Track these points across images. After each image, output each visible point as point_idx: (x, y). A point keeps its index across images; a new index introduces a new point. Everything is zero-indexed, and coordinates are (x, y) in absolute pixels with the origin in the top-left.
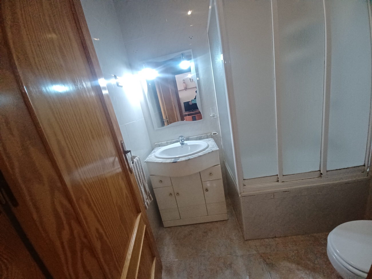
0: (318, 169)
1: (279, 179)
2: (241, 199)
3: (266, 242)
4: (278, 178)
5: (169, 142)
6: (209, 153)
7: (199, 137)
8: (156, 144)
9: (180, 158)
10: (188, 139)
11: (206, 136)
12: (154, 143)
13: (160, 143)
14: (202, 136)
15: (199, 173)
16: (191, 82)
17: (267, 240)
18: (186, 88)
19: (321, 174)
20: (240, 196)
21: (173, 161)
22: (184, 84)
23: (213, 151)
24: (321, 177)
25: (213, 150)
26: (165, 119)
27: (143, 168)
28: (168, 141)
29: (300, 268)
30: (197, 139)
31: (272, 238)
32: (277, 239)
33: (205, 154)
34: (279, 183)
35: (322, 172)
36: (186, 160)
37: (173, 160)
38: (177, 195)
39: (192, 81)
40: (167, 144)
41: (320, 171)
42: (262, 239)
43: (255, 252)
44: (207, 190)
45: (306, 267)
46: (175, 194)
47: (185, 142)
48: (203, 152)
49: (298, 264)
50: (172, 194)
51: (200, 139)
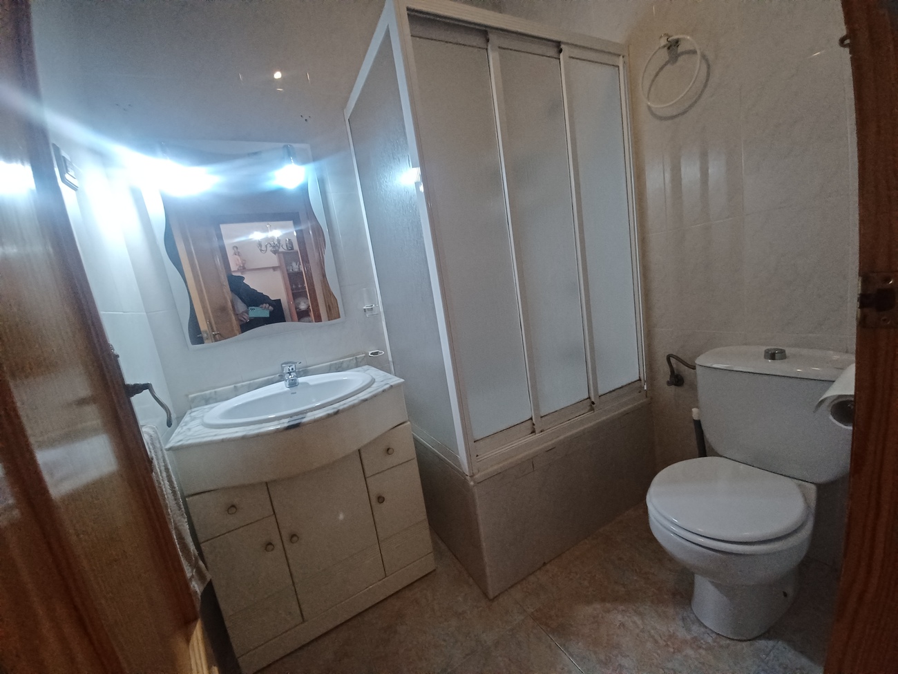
0: (586, 396)
1: (535, 427)
2: (475, 490)
3: (533, 583)
4: (534, 424)
5: (243, 386)
6: (384, 391)
7: (336, 364)
8: (195, 398)
9: (309, 414)
10: (305, 372)
11: (355, 361)
12: (187, 396)
13: (211, 393)
14: (342, 363)
15: (358, 453)
16: (261, 250)
17: (532, 578)
18: (244, 268)
19: (593, 403)
20: (472, 483)
21: (286, 425)
22: (237, 257)
23: (392, 386)
24: (592, 409)
25: (392, 384)
26: (206, 332)
27: (170, 467)
28: (239, 385)
29: (608, 605)
30: (330, 369)
31: (540, 569)
32: (548, 566)
33: (375, 396)
34: (538, 435)
35: (593, 400)
36: (329, 416)
37: (285, 423)
38: (291, 540)
39: (263, 248)
40: (237, 392)
41: (589, 398)
42: (522, 580)
43: (522, 617)
44: (381, 499)
45: (616, 599)
46: (286, 538)
47: (300, 380)
48: (369, 390)
49: (603, 600)
50: (274, 543)
51: (339, 368)
